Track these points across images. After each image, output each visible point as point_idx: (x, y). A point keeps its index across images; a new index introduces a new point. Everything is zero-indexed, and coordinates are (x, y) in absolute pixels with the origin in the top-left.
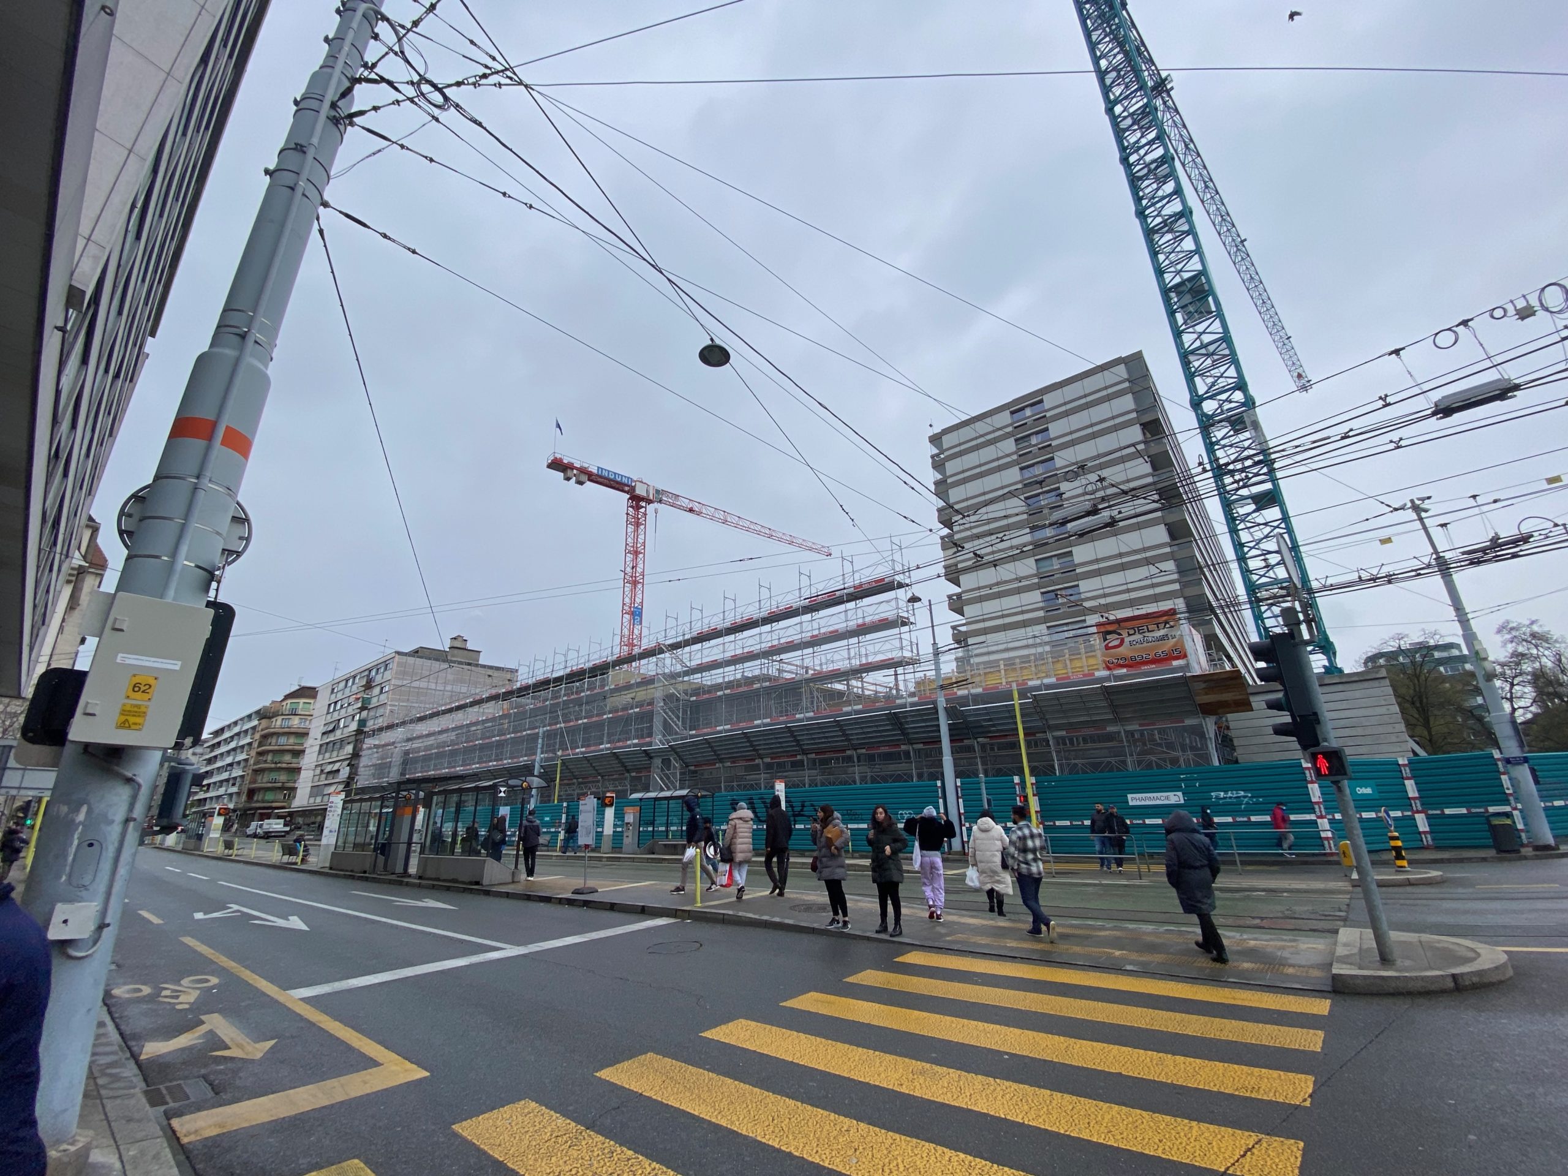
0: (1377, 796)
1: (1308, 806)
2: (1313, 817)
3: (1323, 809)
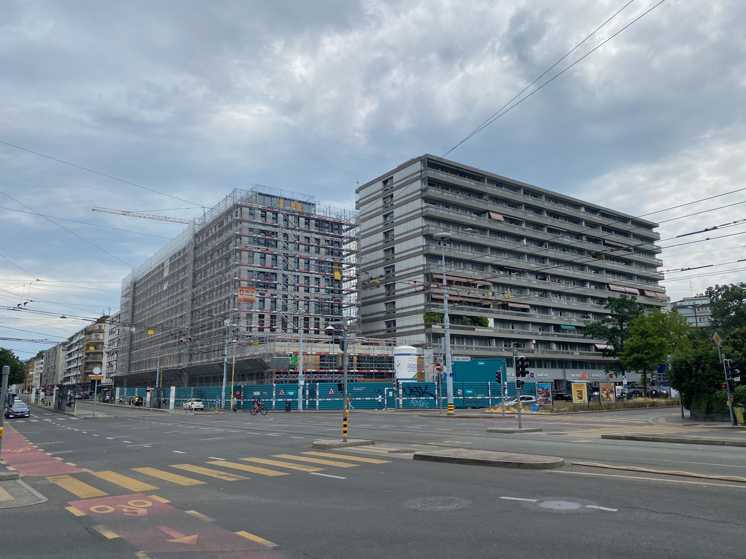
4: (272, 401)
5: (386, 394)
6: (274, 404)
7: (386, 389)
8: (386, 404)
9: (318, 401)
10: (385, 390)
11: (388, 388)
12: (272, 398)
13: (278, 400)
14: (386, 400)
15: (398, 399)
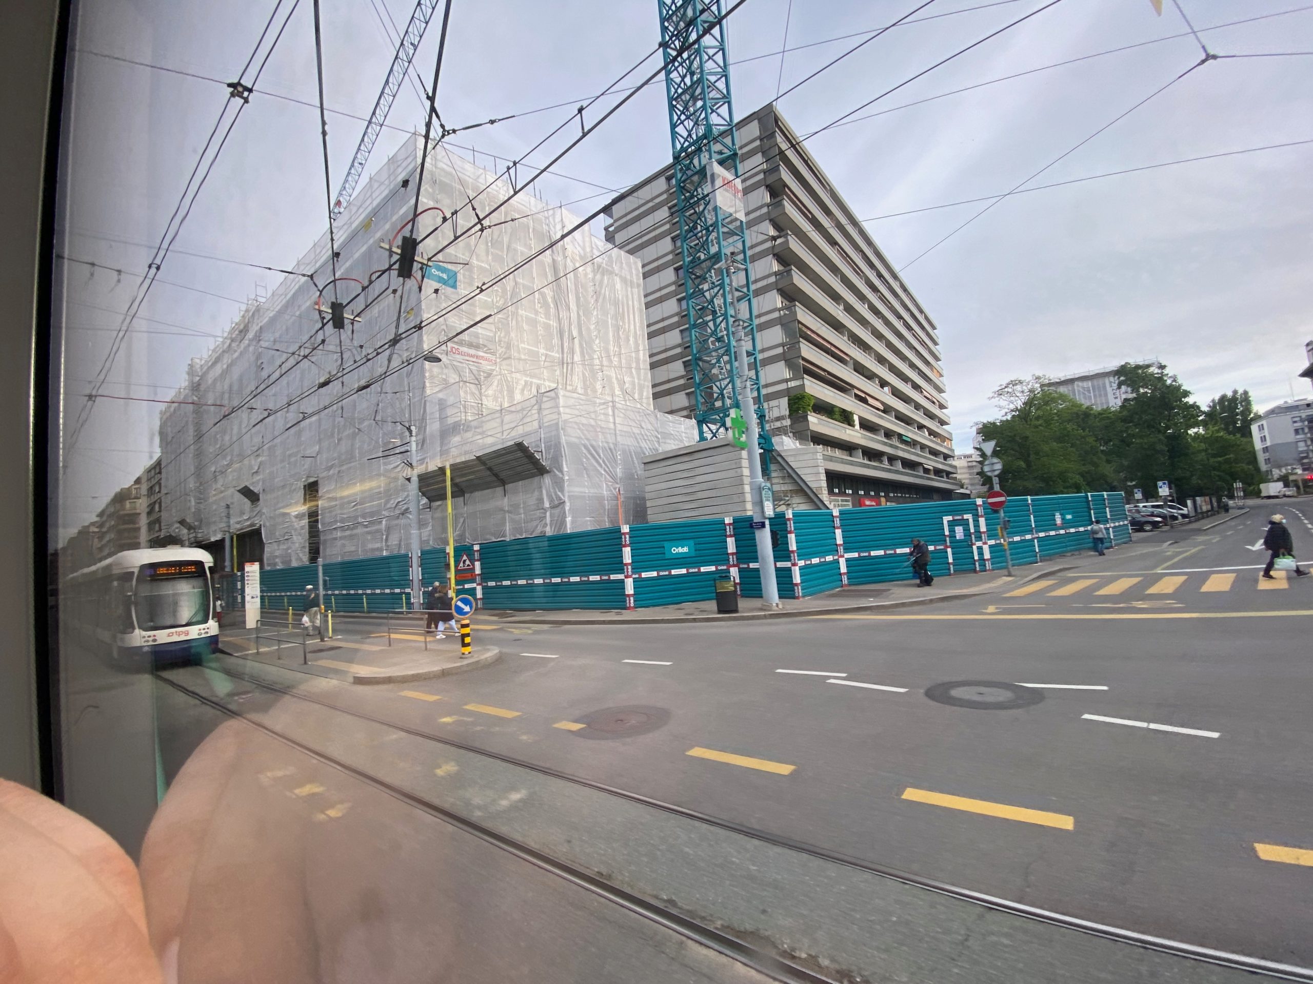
0: (693, 554)
1: (619, 567)
2: (621, 577)
3: (630, 570)
4: (622, 581)
5: (947, 533)
6: (630, 589)
7: (946, 519)
8: (951, 560)
9: (797, 568)
10: (945, 522)
11: (950, 518)
12: (621, 571)
13: (644, 575)
14: (949, 550)
15: (979, 544)
